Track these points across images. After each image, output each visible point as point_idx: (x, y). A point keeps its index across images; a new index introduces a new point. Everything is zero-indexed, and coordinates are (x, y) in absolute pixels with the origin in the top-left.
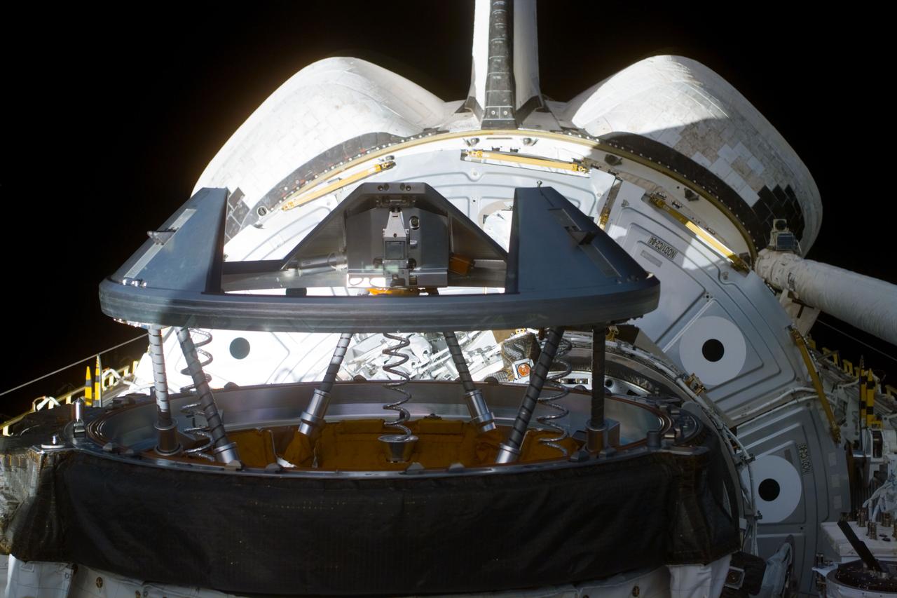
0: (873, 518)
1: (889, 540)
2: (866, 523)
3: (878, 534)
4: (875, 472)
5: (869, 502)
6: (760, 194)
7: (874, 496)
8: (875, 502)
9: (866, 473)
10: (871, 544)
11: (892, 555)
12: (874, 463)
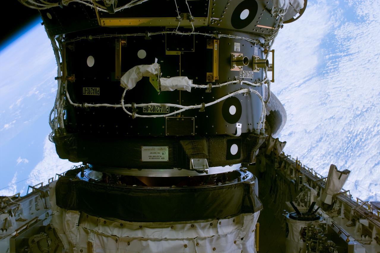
0: (299, 200)
1: (303, 207)
2: (297, 202)
3: (300, 205)
4: (300, 188)
5: (298, 196)
6: (270, 112)
7: (300, 195)
8: (300, 196)
9: (298, 188)
10: (299, 208)
11: (304, 211)
12: (300, 186)
